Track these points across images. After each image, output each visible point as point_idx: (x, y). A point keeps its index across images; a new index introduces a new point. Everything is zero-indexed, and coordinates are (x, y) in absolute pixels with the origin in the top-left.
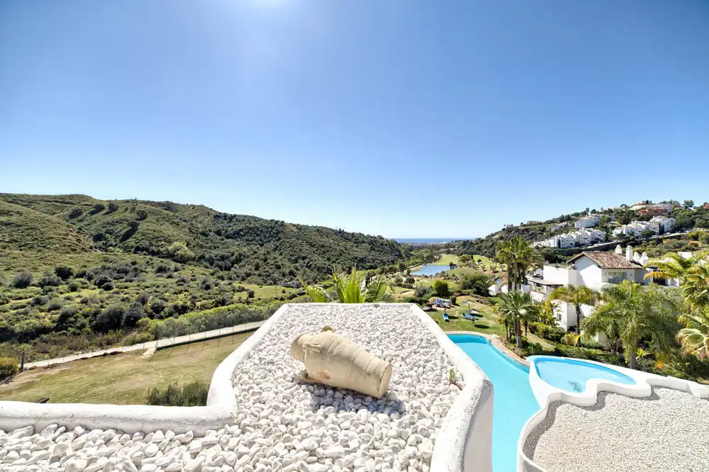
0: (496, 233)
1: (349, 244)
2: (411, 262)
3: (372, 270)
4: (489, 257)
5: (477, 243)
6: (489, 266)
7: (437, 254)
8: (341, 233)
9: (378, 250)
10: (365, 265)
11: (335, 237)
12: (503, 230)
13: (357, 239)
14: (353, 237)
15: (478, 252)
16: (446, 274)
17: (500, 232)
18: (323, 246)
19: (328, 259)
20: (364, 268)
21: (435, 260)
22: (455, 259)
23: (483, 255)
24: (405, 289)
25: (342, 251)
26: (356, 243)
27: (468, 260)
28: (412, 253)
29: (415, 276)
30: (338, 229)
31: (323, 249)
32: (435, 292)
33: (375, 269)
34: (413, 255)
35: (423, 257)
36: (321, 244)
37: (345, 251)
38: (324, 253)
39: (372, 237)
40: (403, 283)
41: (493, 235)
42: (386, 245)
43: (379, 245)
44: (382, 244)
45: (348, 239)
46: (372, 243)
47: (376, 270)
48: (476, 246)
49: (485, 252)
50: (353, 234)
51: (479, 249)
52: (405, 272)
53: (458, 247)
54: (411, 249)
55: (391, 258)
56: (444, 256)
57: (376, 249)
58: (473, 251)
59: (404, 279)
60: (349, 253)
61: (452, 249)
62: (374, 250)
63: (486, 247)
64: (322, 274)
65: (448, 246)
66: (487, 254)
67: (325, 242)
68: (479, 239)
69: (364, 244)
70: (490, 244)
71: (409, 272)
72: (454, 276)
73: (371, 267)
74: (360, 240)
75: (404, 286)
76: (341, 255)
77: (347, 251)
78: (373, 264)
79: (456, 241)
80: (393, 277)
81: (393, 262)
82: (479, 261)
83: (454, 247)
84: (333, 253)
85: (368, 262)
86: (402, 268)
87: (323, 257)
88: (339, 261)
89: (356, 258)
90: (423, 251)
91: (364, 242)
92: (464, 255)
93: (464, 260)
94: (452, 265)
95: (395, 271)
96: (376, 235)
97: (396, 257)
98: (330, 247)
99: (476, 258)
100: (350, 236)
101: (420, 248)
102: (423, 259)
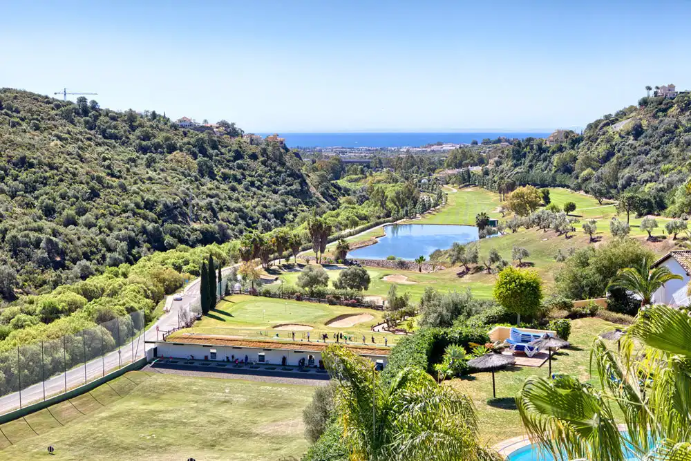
0: (622, 114)
1: (120, 155)
2: (344, 214)
3: (213, 247)
4: (599, 194)
5: (561, 149)
6: (607, 223)
7: (430, 188)
8: (86, 111)
9: (225, 177)
10: (185, 230)
11: (64, 128)
12: (644, 103)
13: (146, 137)
14: (133, 128)
15: (560, 177)
16: (467, 255)
17: (632, 109)
18: (23, 163)
19: (49, 212)
20: (182, 241)
21: (425, 209)
22: (492, 204)
23: (578, 188)
24: (339, 310)
25: (99, 180)
26: (144, 150)
27: (534, 206)
28: (342, 183)
29: (369, 263)
30: (74, 99)
31: (23, 175)
32: (497, 310)
33: (220, 242)
34: (347, 192)
35: (384, 197)
36: (17, 154)
37: (108, 179)
38: (30, 188)
39: (202, 129)
40: (330, 287)
41: (610, 121)
42: (254, 157)
43: (229, 156)
44: (238, 155)
45: (115, 137)
46: (203, 152)
47: (226, 246)
48: (555, 159)
49: (586, 180)
50: (131, 118)
51: (567, 169)
52: (332, 248)
53: (498, 163)
54: (338, 170)
55: (273, 201)
56: (451, 191)
57: (219, 171)
58: (548, 175)
59: (334, 275)
60: (123, 188)
61: (477, 170)
62: (212, 176)
63: (588, 163)
64: (30, 265)
65: (460, 160)
66: (592, 184)
67: (31, 147)
68: (567, 134)
69: (177, 154)
70: (602, 149)
71: (343, 250)
72: (495, 258)
73: (207, 238)
74: (160, 138)
75: (335, 300)
76: (94, 194)
77: (115, 182)
78: (213, 227)
79: (486, 142)
80: (289, 267)
81: (280, 216)
82: (571, 207)
83: (481, 162)
84: (63, 187)
85: (197, 219)
86: (320, 235)
87: (30, 205)
88: (89, 216)
89: (150, 205)
90: (381, 175)
91: (172, 148)
92: (519, 190)
93: (520, 208)
94: (484, 224)
95: (295, 247)
96: (213, 122)
97: (290, 200)
98: (51, 167)
99: (559, 197)
100: (122, 128)
101: (367, 167)
102: (383, 205)
